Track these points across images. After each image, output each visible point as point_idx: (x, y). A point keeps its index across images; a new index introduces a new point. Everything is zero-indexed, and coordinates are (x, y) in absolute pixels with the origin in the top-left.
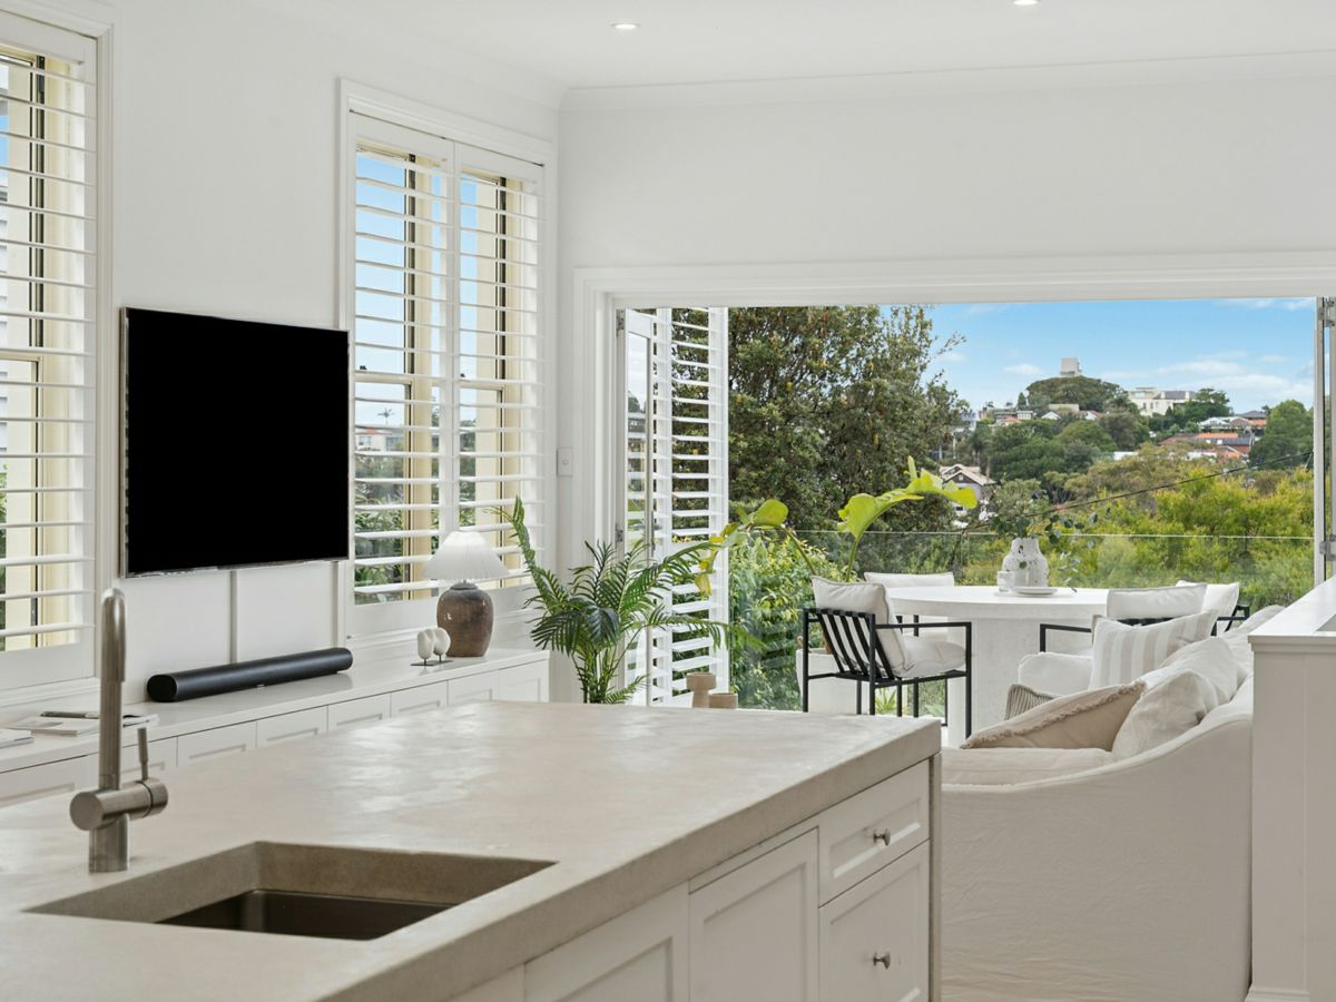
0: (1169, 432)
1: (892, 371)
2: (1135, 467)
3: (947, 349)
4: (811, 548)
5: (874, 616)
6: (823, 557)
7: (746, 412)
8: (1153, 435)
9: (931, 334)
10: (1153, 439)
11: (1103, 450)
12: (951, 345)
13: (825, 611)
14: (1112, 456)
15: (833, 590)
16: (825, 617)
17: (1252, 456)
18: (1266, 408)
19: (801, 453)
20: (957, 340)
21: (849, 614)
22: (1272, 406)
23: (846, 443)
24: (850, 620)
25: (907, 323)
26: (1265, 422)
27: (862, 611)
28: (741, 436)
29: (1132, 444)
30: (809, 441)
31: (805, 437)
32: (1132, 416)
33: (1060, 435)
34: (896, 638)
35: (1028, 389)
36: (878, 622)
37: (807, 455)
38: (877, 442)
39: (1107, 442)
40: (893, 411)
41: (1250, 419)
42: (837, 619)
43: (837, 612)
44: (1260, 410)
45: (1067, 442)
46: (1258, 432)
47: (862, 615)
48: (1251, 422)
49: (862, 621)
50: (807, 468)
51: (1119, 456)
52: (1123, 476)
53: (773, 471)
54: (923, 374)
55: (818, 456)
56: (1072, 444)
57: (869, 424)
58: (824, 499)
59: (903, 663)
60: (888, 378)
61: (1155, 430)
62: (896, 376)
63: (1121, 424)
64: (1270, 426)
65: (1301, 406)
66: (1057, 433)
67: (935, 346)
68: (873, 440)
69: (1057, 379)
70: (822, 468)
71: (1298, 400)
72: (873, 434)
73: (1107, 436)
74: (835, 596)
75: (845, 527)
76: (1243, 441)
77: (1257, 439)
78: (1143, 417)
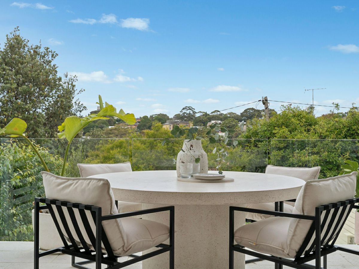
0: (120, 122)
1: (65, 97)
2: (115, 129)
3: (80, 93)
4: (42, 148)
5: (100, 209)
6: (47, 152)
7: (21, 107)
8: (117, 123)
9: (75, 89)
10: (117, 124)
11: (106, 126)
12: (81, 92)
13: (54, 201)
14: (108, 127)
15: (61, 184)
16: (54, 207)
17: (138, 127)
18: (140, 117)
19: (38, 119)
20: (82, 90)
21: (76, 205)
22: (142, 117)
23: (52, 118)
24: (76, 211)
25: (68, 86)
26: (140, 120)
27: (89, 203)
28: (20, 114)
29: (113, 125)
30: (41, 116)
31: (40, 115)
32: (113, 119)
33: (97, 123)
34: (118, 226)
35: (90, 113)
36: (103, 214)
37: (40, 120)
38: (61, 117)
39: (107, 124)
40: (66, 108)
41: (137, 119)
42: (65, 209)
43: (65, 203)
44: (139, 118)
45: (99, 124)
46: (139, 122)
47: (88, 207)
48: (137, 120)
49: (88, 213)
50: (40, 124)
51: (110, 127)
52: (113, 131)
53: (30, 125)
54: (73, 100)
55: (43, 120)
56: (100, 125)
57: (59, 112)
58: (46, 133)
59: (123, 246)
60: (64, 99)
61: (117, 122)
62: (67, 98)
63: (110, 120)
64: (141, 121)
65: (147, 117)
66: (97, 122)
67: (76, 93)
68: (60, 117)
69: (96, 111)
70: (45, 124)
71: (147, 116)
72: (60, 115)
73: (107, 123)
74: (64, 188)
75: (62, 135)
76: (136, 124)
77: (138, 124)
78: (115, 119)
